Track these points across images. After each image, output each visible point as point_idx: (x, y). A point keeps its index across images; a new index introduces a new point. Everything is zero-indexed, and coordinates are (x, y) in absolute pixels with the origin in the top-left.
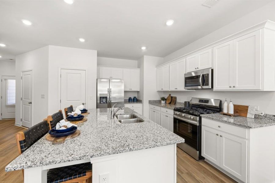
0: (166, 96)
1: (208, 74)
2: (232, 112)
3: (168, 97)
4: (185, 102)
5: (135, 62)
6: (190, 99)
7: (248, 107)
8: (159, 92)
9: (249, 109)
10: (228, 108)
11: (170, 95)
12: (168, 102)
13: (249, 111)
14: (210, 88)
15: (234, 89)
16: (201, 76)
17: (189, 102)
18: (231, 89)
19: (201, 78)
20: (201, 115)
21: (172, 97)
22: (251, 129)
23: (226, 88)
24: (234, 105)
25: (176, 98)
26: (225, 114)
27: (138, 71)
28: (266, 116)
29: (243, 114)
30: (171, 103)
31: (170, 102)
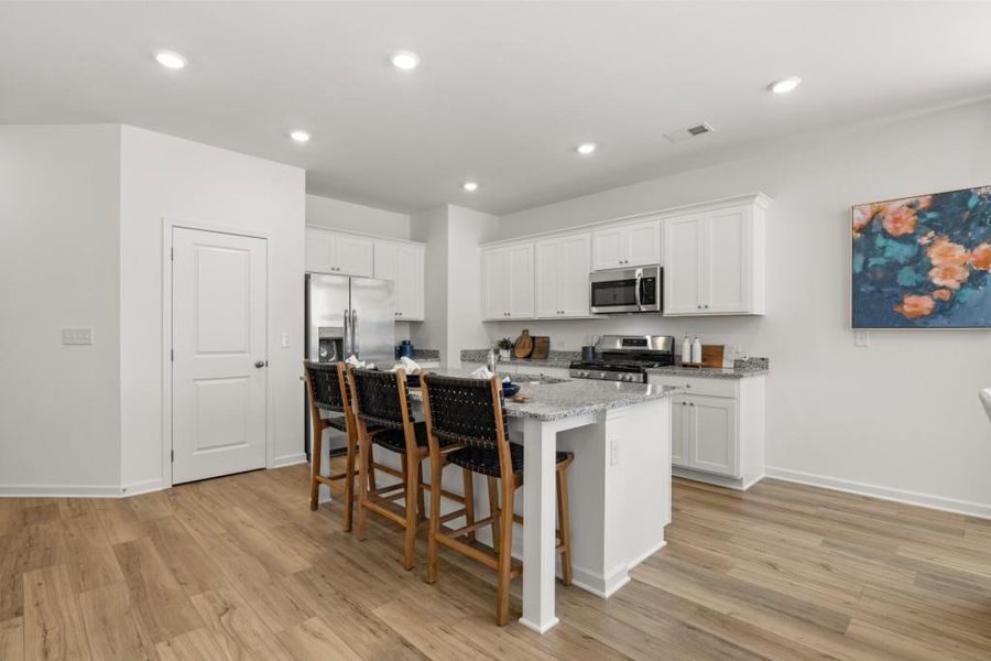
0: (513, 336)
1: (654, 279)
2: (698, 359)
3: (521, 337)
4: (584, 348)
5: (402, 221)
6: (595, 341)
7: (722, 347)
8: (489, 323)
9: (725, 352)
10: (691, 351)
11: (526, 331)
12: (520, 353)
13: (725, 355)
14: (658, 309)
15: (706, 311)
16: (638, 282)
17: (593, 348)
18: (701, 311)
19: (638, 287)
20: (647, 370)
21: (533, 338)
22: (742, 380)
23: (689, 308)
24: (703, 347)
25: (546, 341)
26: (685, 366)
27: (418, 251)
28: (751, 361)
29: (715, 363)
30: (534, 356)
31: (529, 351)
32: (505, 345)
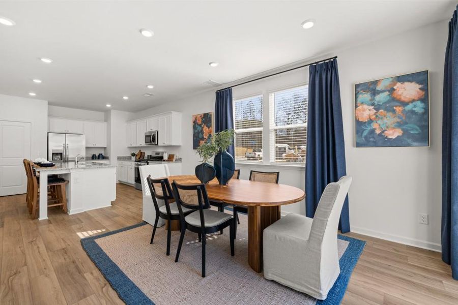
0: (137, 152)
1: (156, 134)
4: (148, 155)
7: (174, 155)
8: (129, 148)
11: (140, 150)
17: (151, 156)
19: (152, 137)
24: (168, 155)
26: (165, 161)
27: (105, 125)
28: (179, 159)
32: (133, 155)
